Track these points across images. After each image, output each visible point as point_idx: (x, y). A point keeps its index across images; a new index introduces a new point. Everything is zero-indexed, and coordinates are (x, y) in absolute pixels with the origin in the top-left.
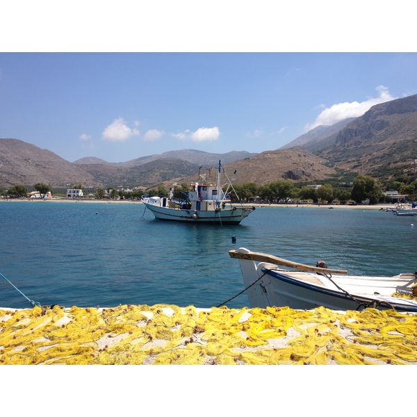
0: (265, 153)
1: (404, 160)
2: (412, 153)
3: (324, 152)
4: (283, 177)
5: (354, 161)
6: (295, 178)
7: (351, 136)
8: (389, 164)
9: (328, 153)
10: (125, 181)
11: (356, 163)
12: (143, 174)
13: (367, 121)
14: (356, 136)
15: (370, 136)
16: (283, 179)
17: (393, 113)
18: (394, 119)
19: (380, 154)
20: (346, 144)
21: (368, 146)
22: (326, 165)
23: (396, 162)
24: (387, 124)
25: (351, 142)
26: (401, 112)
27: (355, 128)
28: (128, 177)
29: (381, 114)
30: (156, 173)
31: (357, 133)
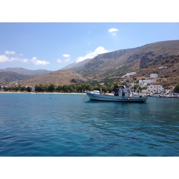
1: (113, 76)
2: (116, 74)
3: (80, 72)
5: (93, 76)
6: (75, 82)
7: (91, 66)
8: (108, 77)
9: (82, 72)
11: (94, 77)
13: (96, 60)
14: (92, 66)
15: (97, 66)
16: (71, 82)
17: (105, 58)
18: (106, 60)
19: (103, 73)
20: (89, 69)
21: (97, 70)
22: (82, 77)
23: (110, 77)
24: (104, 62)
25: (91, 68)
26: (108, 58)
27: (92, 63)
29: (101, 58)
30: (2, 78)
31: (92, 65)
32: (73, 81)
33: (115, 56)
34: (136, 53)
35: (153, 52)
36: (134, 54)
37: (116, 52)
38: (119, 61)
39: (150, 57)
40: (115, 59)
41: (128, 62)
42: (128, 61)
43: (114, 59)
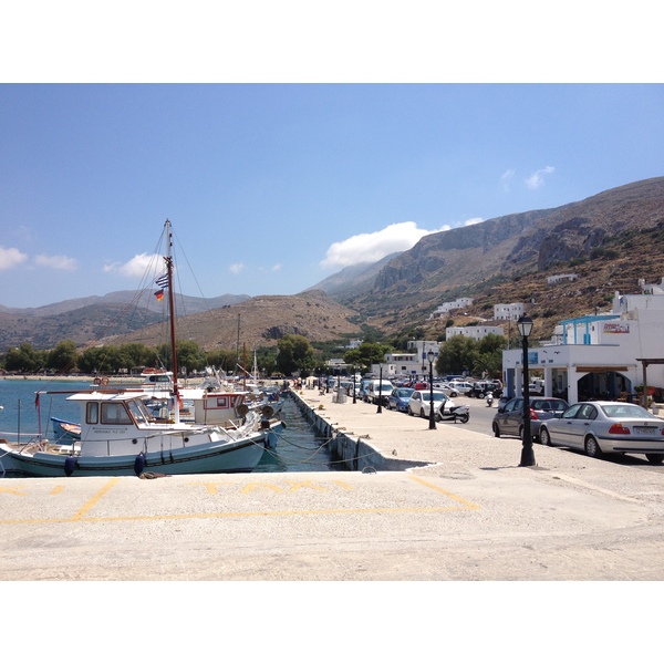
0: (257, 299)
4: (264, 336)
5: (391, 315)
7: (394, 278)
9: (362, 302)
10: (30, 339)
11: (392, 318)
12: (64, 329)
13: (415, 258)
14: (401, 278)
15: (418, 279)
16: (264, 339)
17: (450, 248)
18: (451, 256)
20: (387, 290)
21: (415, 294)
22: (352, 319)
24: (442, 262)
25: (394, 286)
26: (461, 247)
27: (399, 266)
28: (35, 332)
29: (433, 248)
30: (87, 328)
31: (401, 274)
32: (274, 333)
33: (485, 238)
34: (544, 227)
35: (585, 221)
36: (536, 230)
37: (488, 225)
38: (496, 258)
39: (570, 240)
40: (486, 250)
41: (515, 261)
42: (515, 256)
43: (481, 249)
